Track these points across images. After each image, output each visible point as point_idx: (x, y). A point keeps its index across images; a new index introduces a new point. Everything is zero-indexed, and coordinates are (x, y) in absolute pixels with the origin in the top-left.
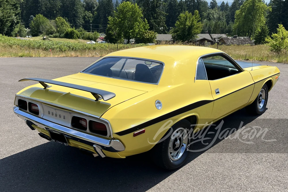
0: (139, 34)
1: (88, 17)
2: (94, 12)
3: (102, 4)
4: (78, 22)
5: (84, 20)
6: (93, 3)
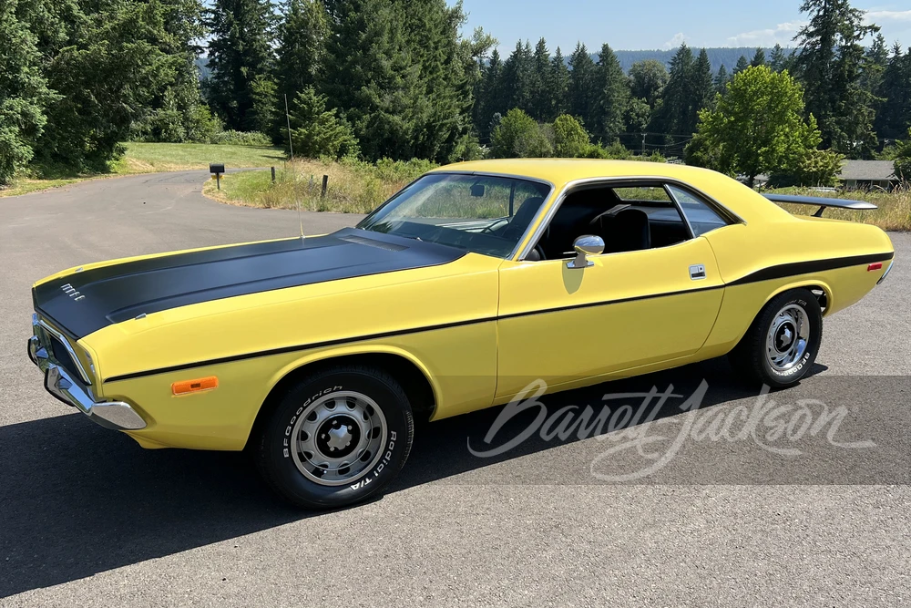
0: (787, 158)
1: (637, 115)
2: (654, 101)
3: (678, 77)
4: (610, 128)
5: (627, 123)
6: (655, 74)
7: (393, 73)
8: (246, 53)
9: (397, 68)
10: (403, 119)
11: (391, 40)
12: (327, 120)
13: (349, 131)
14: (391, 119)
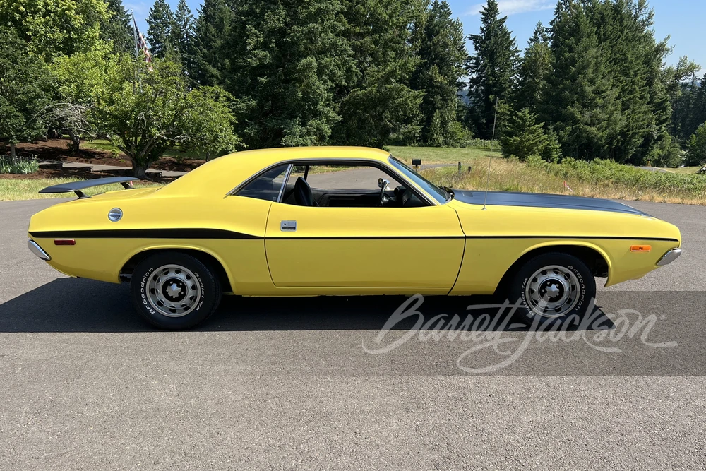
7: (594, 95)
8: (494, 85)
9: (598, 92)
10: (598, 129)
11: (596, 71)
12: (535, 131)
13: (554, 138)
14: (588, 130)
